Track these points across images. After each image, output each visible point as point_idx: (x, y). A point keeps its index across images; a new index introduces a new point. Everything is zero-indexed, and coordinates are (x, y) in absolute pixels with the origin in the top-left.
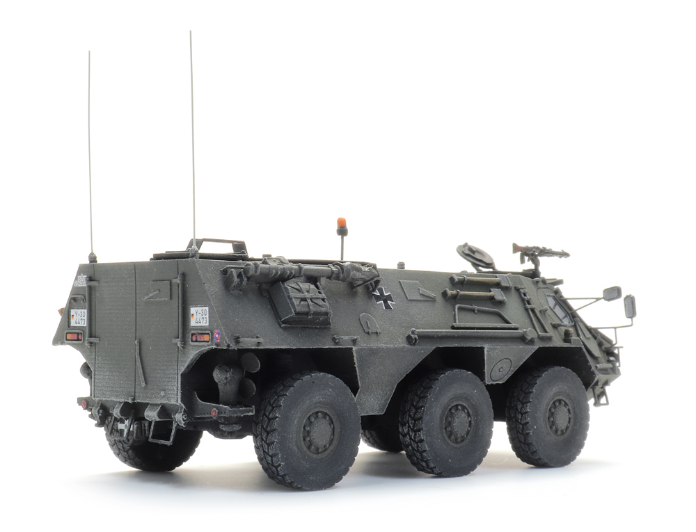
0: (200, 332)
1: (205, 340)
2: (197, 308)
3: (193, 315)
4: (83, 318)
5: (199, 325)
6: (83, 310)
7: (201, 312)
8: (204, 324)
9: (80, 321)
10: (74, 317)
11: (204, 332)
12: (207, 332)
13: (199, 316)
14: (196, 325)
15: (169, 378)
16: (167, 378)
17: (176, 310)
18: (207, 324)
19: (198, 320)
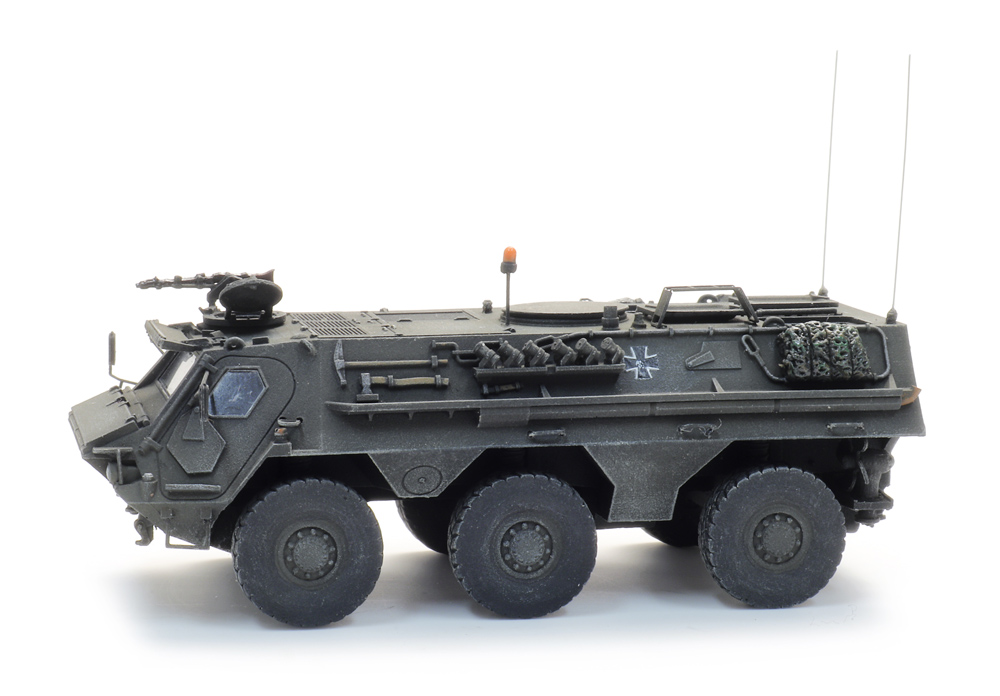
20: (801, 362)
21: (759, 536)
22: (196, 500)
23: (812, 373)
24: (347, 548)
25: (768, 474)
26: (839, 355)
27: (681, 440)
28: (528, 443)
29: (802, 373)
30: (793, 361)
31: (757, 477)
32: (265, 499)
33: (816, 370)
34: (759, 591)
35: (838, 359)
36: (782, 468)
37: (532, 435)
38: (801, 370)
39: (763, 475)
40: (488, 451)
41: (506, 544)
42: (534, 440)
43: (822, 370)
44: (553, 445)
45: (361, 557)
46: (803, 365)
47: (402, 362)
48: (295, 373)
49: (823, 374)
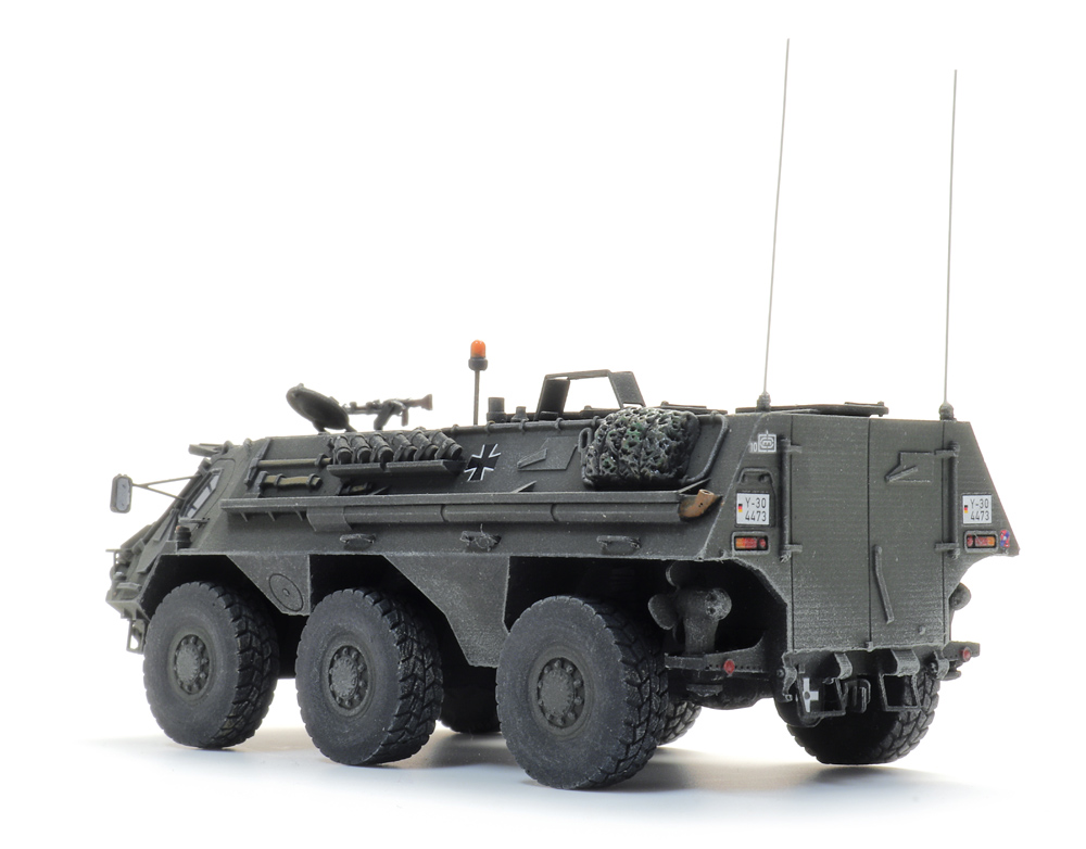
0: (980, 533)
1: (989, 545)
2: (972, 497)
3: (966, 506)
4: (761, 509)
5: (976, 522)
6: (761, 496)
7: (980, 503)
8: (984, 521)
9: (756, 516)
10: (744, 507)
11: (986, 533)
12: (991, 533)
13: (977, 508)
14: (972, 522)
15: (930, 605)
16: (926, 606)
17: (939, 499)
18: (990, 521)
19: (975, 514)
26: (627, 447)
27: (464, 554)
28: (341, 550)
31: (538, 607)
34: (538, 762)
35: (625, 452)
36: (562, 597)
37: (342, 540)
42: (347, 547)
43: (607, 466)
44: (361, 553)
48: (234, 473)
49: (607, 472)
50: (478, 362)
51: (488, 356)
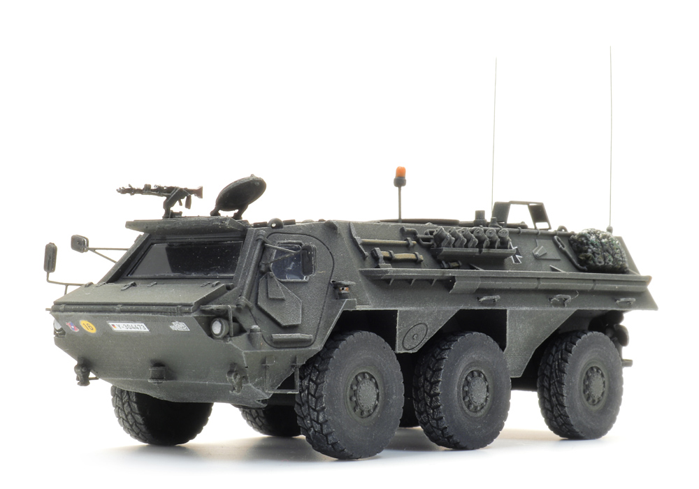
20: (598, 254)
21: (587, 383)
22: (296, 347)
23: (605, 263)
24: (384, 389)
25: (590, 336)
26: (616, 250)
28: (480, 306)
29: (600, 262)
30: (593, 253)
31: (585, 338)
32: (340, 346)
33: (607, 261)
34: (588, 425)
35: (616, 253)
37: (482, 299)
38: (599, 260)
39: (588, 337)
40: (461, 311)
41: (466, 389)
42: (483, 304)
43: (610, 260)
45: (394, 397)
46: (599, 256)
47: (392, 241)
48: (329, 247)
49: (610, 263)
50: (400, 181)
51: (407, 177)
